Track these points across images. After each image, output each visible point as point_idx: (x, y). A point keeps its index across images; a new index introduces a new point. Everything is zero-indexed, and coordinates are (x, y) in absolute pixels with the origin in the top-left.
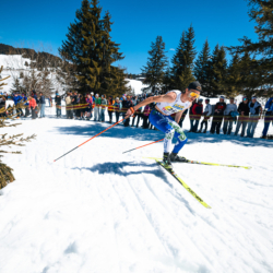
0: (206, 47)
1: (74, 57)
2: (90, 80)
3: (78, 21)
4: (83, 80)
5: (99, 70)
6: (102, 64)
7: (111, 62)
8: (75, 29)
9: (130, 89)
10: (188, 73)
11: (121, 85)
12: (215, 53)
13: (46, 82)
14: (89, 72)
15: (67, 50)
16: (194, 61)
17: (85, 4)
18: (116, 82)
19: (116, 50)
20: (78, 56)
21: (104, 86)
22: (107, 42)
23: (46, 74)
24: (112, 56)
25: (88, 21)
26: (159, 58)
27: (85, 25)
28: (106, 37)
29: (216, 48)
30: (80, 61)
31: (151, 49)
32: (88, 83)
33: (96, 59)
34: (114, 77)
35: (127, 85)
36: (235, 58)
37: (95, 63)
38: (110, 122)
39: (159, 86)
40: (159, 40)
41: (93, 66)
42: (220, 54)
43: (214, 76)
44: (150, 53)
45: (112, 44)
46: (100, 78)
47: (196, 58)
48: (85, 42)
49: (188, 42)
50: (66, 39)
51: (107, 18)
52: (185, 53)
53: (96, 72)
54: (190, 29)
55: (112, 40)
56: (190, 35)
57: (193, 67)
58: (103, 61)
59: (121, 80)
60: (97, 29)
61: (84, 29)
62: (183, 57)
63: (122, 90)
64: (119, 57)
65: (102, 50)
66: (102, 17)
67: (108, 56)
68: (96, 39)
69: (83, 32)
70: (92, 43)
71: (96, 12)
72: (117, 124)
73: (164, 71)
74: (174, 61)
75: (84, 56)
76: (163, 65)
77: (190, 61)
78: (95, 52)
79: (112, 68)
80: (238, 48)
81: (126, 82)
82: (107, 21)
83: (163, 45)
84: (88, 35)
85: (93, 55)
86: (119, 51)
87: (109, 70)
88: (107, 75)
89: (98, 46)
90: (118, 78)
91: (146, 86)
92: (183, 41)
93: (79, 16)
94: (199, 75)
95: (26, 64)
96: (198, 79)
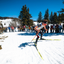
0: (52, 13)
1: (21, 18)
2: (25, 23)
3: (22, 10)
5: (27, 20)
6: (28, 19)
7: (30, 18)
8: (21, 12)
9: (34, 24)
11: (32, 23)
12: (54, 14)
14: (25, 21)
15: (20, 17)
16: (49, 16)
17: (23, 7)
18: (31, 23)
20: (22, 18)
22: (29, 14)
24: (30, 17)
25: (24, 10)
26: (41, 17)
27: (23, 11)
30: (23, 19)
31: (39, 15)
33: (26, 18)
34: (30, 22)
35: (34, 23)
36: (59, 14)
37: (26, 19)
38: (30, 32)
40: (40, 12)
41: (25, 20)
42: (55, 14)
43: (54, 19)
45: (30, 14)
46: (27, 22)
47: (50, 16)
48: (24, 14)
49: (47, 12)
50: (20, 14)
51: (28, 9)
52: (47, 15)
53: (26, 21)
54: (48, 9)
56: (48, 10)
57: (49, 18)
59: (32, 22)
60: (26, 11)
63: (32, 24)
64: (31, 17)
65: (27, 16)
66: (27, 9)
67: (29, 17)
68: (26, 13)
69: (23, 12)
70: (25, 15)
71: (26, 8)
72: (31, 32)
74: (44, 17)
75: (24, 17)
76: (42, 18)
78: (26, 16)
79: (30, 19)
80: (60, 11)
81: (33, 23)
82: (28, 10)
84: (24, 13)
85: (26, 17)
86: (31, 16)
88: (29, 21)
89: (27, 15)
90: (31, 22)
91: (38, 23)
92: (46, 12)
93: (22, 9)
94: (51, 19)
95: (12, 20)
96: (50, 20)
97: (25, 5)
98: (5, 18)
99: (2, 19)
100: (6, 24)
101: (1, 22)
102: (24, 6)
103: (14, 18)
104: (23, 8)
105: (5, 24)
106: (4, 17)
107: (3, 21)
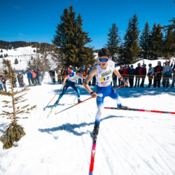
0: (147, 26)
1: (61, 44)
2: (72, 57)
3: (62, 22)
4: (68, 57)
5: (77, 50)
6: (78, 46)
7: (84, 44)
8: (61, 27)
9: (97, 60)
10: (135, 45)
11: (92, 58)
12: (154, 29)
13: (46, 61)
14: (71, 53)
16: (139, 36)
17: (66, 11)
18: (88, 57)
19: (86, 37)
20: (64, 43)
21: (81, 60)
22: (81, 32)
23: (46, 56)
24: (84, 40)
25: (68, 21)
27: (66, 24)
28: (79, 29)
29: (154, 26)
30: (65, 46)
31: (109, 33)
32: (71, 59)
33: (75, 44)
34: (87, 54)
37: (74, 47)
39: (116, 55)
40: (114, 26)
41: (73, 49)
42: (157, 30)
44: (109, 35)
45: (84, 33)
46: (78, 55)
47: (140, 35)
48: (67, 34)
49: (134, 25)
50: (56, 34)
51: (79, 17)
53: (75, 52)
54: (135, 16)
55: (83, 31)
56: (135, 20)
57: (138, 41)
58: (79, 44)
59: (91, 55)
60: (74, 25)
61: (66, 27)
62: (131, 35)
63: (92, 61)
64: (89, 41)
65: (78, 38)
66: (76, 18)
67: (81, 41)
68: (73, 31)
69: (66, 28)
70: (71, 34)
71: (72, 15)
73: (119, 46)
74: (125, 38)
75: (67, 43)
76: (118, 42)
77: (136, 37)
78: (74, 40)
79: (85, 48)
81: (94, 56)
82: (80, 20)
83: (117, 29)
84: (68, 30)
85: (73, 42)
86: (88, 37)
87: (83, 50)
88: (83, 53)
89: (75, 36)
90: (89, 54)
92: (130, 25)
93: (62, 19)
94: (144, 46)
95: (34, 51)
96: (143, 48)
97: (71, 8)
98: (16, 45)
99: (7, 49)
100: (19, 60)
101: (6, 56)
102: (68, 9)
103: (40, 43)
104: (66, 16)
105: (16, 62)
106: (12, 43)
107: (11, 52)
